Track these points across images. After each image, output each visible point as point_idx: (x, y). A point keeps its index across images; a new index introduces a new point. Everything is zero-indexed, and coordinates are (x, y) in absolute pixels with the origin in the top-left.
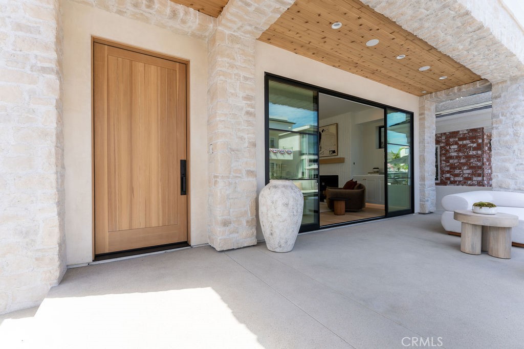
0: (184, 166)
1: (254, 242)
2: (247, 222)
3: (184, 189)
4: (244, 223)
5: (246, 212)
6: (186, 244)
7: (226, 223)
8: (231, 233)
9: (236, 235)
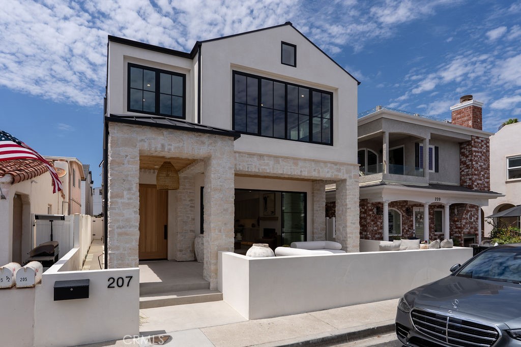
0: (166, 227)
1: (194, 259)
2: (190, 251)
3: (166, 237)
4: (189, 251)
5: (190, 247)
6: (166, 259)
7: (181, 251)
8: (183, 255)
9: (185, 256)
